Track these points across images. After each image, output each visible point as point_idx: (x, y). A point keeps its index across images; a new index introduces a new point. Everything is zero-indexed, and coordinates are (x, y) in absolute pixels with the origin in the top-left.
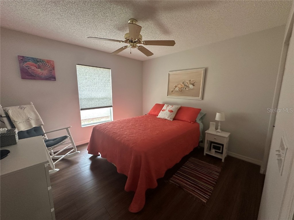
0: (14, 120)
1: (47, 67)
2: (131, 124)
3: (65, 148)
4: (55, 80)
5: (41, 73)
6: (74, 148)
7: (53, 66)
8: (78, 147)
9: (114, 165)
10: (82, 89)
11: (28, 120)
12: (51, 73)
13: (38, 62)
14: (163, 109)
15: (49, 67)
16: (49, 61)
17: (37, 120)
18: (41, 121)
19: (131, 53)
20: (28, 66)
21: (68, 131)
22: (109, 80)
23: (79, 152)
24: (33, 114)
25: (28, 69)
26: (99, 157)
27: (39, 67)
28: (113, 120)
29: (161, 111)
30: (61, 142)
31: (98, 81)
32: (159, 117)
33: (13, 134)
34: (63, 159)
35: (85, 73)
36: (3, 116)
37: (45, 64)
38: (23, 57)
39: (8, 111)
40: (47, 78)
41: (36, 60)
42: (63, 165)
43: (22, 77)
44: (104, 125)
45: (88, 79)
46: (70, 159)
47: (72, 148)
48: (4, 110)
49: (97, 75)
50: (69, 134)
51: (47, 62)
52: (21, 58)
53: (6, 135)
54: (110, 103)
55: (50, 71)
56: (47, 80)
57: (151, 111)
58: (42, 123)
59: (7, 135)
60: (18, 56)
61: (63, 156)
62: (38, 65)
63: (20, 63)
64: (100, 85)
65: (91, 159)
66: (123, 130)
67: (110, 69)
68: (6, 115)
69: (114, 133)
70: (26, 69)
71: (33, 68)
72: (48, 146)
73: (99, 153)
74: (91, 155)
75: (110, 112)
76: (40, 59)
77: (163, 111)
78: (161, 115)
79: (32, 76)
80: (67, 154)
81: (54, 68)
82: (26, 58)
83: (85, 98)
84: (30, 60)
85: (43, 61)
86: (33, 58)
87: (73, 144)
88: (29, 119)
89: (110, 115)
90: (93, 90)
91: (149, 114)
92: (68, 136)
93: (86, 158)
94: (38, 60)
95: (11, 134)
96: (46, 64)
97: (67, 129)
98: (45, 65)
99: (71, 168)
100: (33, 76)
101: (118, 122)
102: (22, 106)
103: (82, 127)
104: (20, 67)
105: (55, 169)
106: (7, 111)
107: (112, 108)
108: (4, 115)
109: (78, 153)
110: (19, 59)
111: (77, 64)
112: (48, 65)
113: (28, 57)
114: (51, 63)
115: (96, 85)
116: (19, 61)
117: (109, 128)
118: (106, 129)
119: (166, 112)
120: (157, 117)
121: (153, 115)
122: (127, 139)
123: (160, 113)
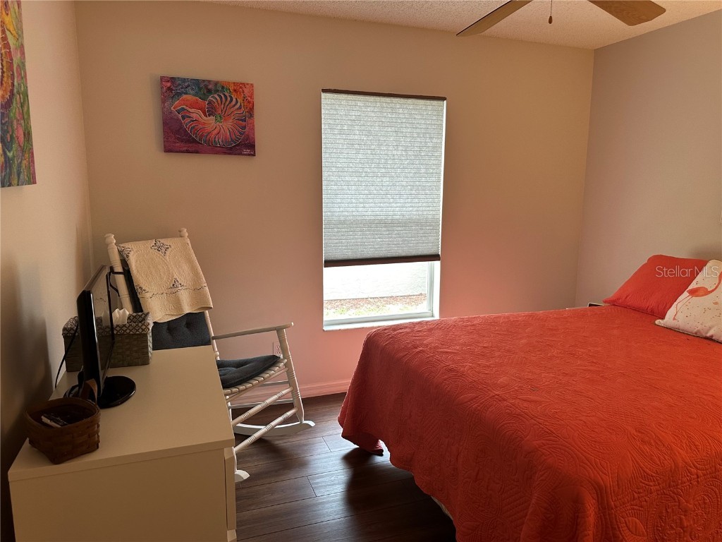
0: (141, 285)
1: (232, 110)
2: (523, 341)
3: (269, 401)
4: (254, 155)
5: (216, 132)
6: (295, 404)
7: (249, 102)
8: (308, 402)
10: (335, 187)
11: (174, 290)
12: (244, 127)
13: (209, 91)
14: (693, 286)
15: (240, 108)
16: (239, 87)
17: (197, 291)
18: (205, 296)
19: (550, 21)
20: (183, 109)
21: (282, 341)
22: (436, 148)
23: (312, 423)
24: (186, 268)
25: (183, 117)
26: (378, 459)
27: (211, 111)
28: (437, 317)
29: (686, 294)
30: (258, 374)
31: (395, 152)
32: (669, 319)
33: (143, 330)
34: (260, 441)
35: (349, 123)
36: (116, 270)
37: (229, 99)
38: (172, 80)
39: (128, 256)
40: (231, 149)
41: (206, 87)
42: (262, 463)
43: (165, 147)
44: (408, 333)
45: (356, 146)
46: (281, 443)
47: (289, 406)
48: (120, 252)
49: (390, 129)
50: (284, 350)
51: (235, 90)
52: (169, 84)
53: (128, 331)
54: (434, 243)
55: (242, 120)
56: (230, 154)
57: (623, 289)
58: (207, 302)
59: (131, 331)
60: (162, 78)
61: (263, 429)
62: (210, 103)
63: (163, 102)
64: (399, 171)
65: (349, 459)
66: (489, 367)
67: (444, 99)
68: (123, 268)
69: (451, 370)
70: (178, 119)
71: (196, 114)
72: (226, 384)
73: (382, 444)
74: (350, 446)
75: (427, 281)
76: (216, 83)
77: (694, 293)
78: (680, 316)
79: (190, 140)
80: (273, 423)
81: (251, 111)
82: (179, 85)
83: (342, 218)
84: (189, 90)
85: (223, 87)
86: (197, 82)
87: (294, 392)
88: (177, 287)
89: (426, 291)
90: (373, 188)
91: (613, 303)
92: (282, 356)
93: (332, 454)
94: (210, 87)
95: (137, 330)
96: (232, 100)
97: (279, 330)
98: (227, 103)
99: (282, 478)
100: (194, 141)
101: (467, 326)
102: (162, 241)
103: (326, 328)
104: (163, 113)
105: (238, 472)
106: (125, 256)
108: (119, 268)
109: (309, 426)
110: (162, 88)
111: (325, 91)
112: (237, 102)
113: (184, 80)
114: (246, 91)
115: (383, 170)
116: (163, 94)
117: (430, 348)
118: (416, 348)
119: (716, 303)
120: (657, 322)
121: (636, 310)
122: (507, 406)
123: (675, 303)
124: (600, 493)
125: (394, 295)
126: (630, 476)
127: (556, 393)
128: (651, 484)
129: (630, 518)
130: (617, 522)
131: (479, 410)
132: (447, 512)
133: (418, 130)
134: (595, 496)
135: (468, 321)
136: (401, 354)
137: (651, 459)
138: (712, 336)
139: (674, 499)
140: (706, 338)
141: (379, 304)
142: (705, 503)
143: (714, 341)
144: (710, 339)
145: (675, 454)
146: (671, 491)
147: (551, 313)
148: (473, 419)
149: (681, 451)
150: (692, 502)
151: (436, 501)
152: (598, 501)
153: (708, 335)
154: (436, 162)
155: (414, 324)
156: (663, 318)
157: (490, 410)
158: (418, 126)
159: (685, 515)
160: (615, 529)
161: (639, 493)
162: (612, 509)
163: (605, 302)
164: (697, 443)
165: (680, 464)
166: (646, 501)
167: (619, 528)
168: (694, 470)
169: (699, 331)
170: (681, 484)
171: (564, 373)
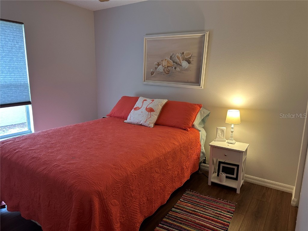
2: (71, 137)
9: (36, 224)
22: (20, 48)
29: (133, 110)
32: (128, 120)
44: (12, 143)
54: (27, 95)
57: (113, 110)
66: (53, 152)
67: (22, 23)
69: (33, 158)
77: (135, 109)
89: (25, 120)
91: (110, 116)
101: (45, 135)
107: (30, 106)
117: (23, 149)
118: (15, 150)
119: (142, 112)
120: (125, 121)
121: (118, 117)
122: (61, 168)
123: (130, 114)
124: (100, 195)
125: (13, 124)
126: (111, 184)
127: (83, 157)
128: (119, 184)
129: (112, 201)
130: (107, 204)
131: (47, 174)
132: (39, 224)
133: (9, 38)
134: (98, 197)
135: (45, 132)
136: (7, 155)
137: (119, 175)
138: (142, 124)
139: (128, 188)
140: (140, 125)
141: (4, 129)
142: (139, 185)
143: (142, 125)
144: (141, 125)
145: (127, 170)
146: (127, 185)
147: (85, 123)
148: (45, 179)
149: (129, 169)
150: (134, 186)
151: (33, 221)
152: (99, 198)
153: (140, 124)
154: (22, 55)
155: (15, 138)
156: (127, 120)
157: (52, 172)
158: (8, 35)
159: (132, 192)
160: (107, 207)
161: (115, 189)
162: (105, 199)
163: (107, 116)
164: (134, 164)
165: (129, 174)
166: (118, 192)
167: (108, 206)
168: (134, 175)
169: (137, 123)
170: (130, 181)
171: (87, 148)
